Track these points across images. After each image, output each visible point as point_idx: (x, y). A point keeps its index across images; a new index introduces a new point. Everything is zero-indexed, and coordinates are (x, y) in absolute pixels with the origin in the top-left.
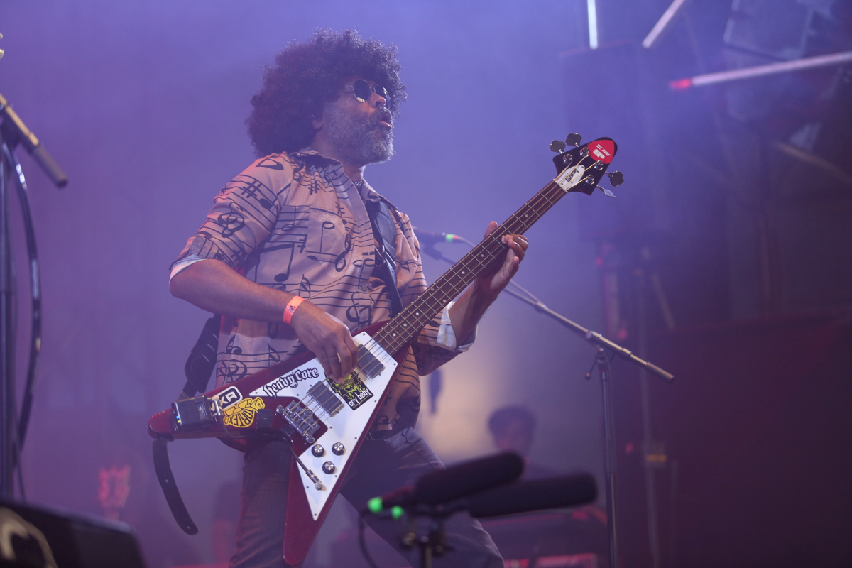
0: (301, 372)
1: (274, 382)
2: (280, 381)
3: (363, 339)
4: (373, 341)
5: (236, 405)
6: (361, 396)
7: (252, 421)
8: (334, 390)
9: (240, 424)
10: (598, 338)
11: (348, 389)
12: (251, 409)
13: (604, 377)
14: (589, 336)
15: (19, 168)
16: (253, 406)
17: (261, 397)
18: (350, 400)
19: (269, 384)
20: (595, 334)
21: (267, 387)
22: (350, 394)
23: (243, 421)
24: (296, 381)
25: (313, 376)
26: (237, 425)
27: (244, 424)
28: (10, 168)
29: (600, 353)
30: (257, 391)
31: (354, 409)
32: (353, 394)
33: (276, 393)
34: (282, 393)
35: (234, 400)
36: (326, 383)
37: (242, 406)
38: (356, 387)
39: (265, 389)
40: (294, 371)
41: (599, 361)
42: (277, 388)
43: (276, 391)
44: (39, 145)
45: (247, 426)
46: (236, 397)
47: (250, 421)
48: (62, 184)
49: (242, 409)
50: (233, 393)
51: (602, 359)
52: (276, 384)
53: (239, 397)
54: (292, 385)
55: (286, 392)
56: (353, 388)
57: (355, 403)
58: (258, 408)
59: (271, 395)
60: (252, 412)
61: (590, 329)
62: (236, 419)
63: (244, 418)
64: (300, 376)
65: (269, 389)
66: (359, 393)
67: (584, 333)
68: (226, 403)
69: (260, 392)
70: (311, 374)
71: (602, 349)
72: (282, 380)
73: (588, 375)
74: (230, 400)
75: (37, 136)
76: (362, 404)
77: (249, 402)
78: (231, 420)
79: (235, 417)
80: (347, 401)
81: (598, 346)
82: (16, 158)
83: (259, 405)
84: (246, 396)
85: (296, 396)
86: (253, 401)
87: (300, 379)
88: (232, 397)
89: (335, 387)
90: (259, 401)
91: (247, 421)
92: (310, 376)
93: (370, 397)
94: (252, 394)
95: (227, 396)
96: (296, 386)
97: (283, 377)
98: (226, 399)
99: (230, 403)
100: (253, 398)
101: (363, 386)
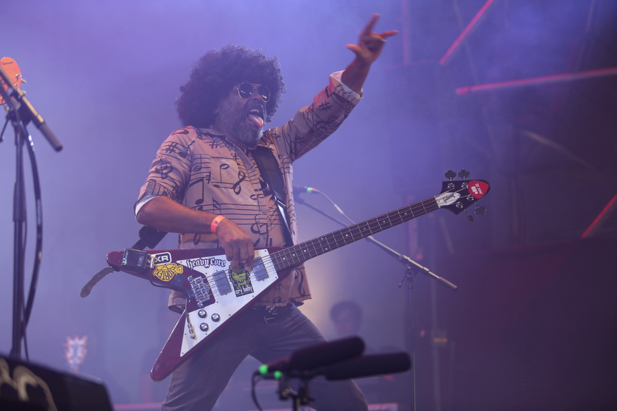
0: (215, 260)
4: (269, 257)
5: (165, 265)
6: (246, 290)
7: (171, 278)
8: (230, 279)
9: (162, 277)
11: (239, 282)
12: (173, 271)
16: (176, 269)
17: (183, 266)
18: (237, 290)
19: (192, 260)
21: (189, 261)
22: (239, 286)
23: (165, 277)
26: (160, 277)
27: (165, 278)
30: (182, 261)
32: (241, 286)
33: (193, 267)
34: (196, 268)
35: (165, 261)
36: (227, 273)
37: (169, 267)
38: (245, 282)
40: (211, 257)
42: (195, 264)
45: (166, 281)
46: (167, 260)
49: (168, 269)
50: (167, 256)
52: (195, 261)
53: (169, 261)
54: (205, 266)
55: (200, 269)
56: (243, 282)
57: (240, 292)
58: (178, 272)
59: (190, 267)
60: (174, 273)
62: (161, 274)
63: (167, 275)
64: (213, 262)
65: (191, 263)
66: (245, 287)
68: (160, 261)
70: (221, 263)
74: (163, 260)
76: (243, 295)
77: (175, 266)
78: (158, 274)
83: (180, 271)
84: (174, 261)
85: (204, 273)
86: (177, 266)
87: (212, 264)
89: (232, 278)
90: (180, 268)
91: (168, 278)
92: (219, 264)
94: (178, 262)
95: (162, 257)
96: (207, 267)
98: (160, 259)
99: (162, 262)
100: (178, 264)
101: (250, 284)
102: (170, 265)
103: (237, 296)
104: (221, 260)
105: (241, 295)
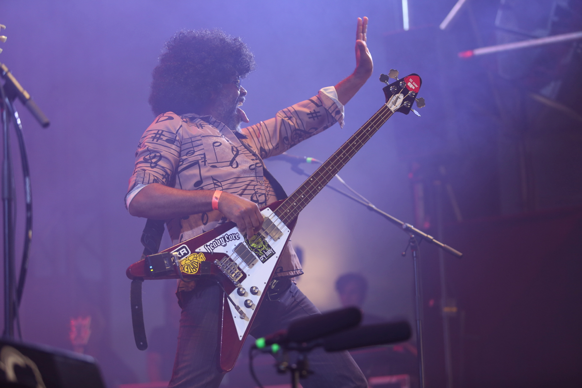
0: (228, 236)
1: (211, 242)
2: (215, 241)
3: (267, 213)
4: (274, 214)
5: (186, 258)
6: (268, 253)
7: (197, 269)
8: (250, 249)
9: (189, 271)
10: (411, 228)
11: (259, 248)
12: (196, 261)
13: (415, 255)
14: (404, 227)
15: (16, 115)
16: (198, 259)
17: (203, 253)
18: (261, 256)
19: (208, 244)
20: (409, 225)
21: (207, 246)
22: (261, 252)
23: (192, 270)
24: (225, 242)
25: (236, 239)
26: (188, 272)
27: (192, 271)
28: (11, 115)
29: (412, 238)
30: (200, 248)
31: (263, 263)
33: (212, 250)
34: (216, 250)
35: (185, 254)
36: (245, 244)
37: (191, 258)
38: (264, 247)
39: (206, 247)
40: (224, 234)
41: (411, 244)
42: (213, 247)
43: (213, 248)
44: (30, 99)
45: (194, 273)
46: (186, 252)
47: (196, 270)
48: (46, 125)
49: (191, 261)
50: (184, 249)
51: (413, 242)
52: (212, 244)
53: (188, 253)
54: (223, 245)
55: (219, 250)
56: (262, 247)
57: (264, 258)
58: (201, 260)
59: (209, 252)
61: (405, 222)
62: (187, 268)
63: (192, 267)
64: (228, 238)
65: (208, 247)
66: (266, 251)
67: (401, 225)
68: (180, 256)
69: (202, 249)
70: (235, 237)
71: (413, 236)
72: (216, 241)
73: (404, 253)
74: (182, 255)
75: (28, 92)
76: (268, 259)
77: (195, 256)
78: (184, 269)
79: (186, 267)
80: (259, 257)
81: (410, 234)
82: (15, 108)
83: (202, 259)
84: (193, 252)
85: (225, 253)
86: (198, 255)
87: (228, 240)
88: (184, 252)
89: (251, 247)
90: (201, 256)
91: (194, 270)
92: (234, 238)
93: (273, 254)
94: (197, 250)
95: (181, 251)
96: (226, 245)
97: (217, 238)
98: (180, 254)
99: (183, 257)
100: (198, 253)
101: (269, 247)
102: (191, 257)
103: (263, 262)
104: (234, 234)
105: (266, 260)
